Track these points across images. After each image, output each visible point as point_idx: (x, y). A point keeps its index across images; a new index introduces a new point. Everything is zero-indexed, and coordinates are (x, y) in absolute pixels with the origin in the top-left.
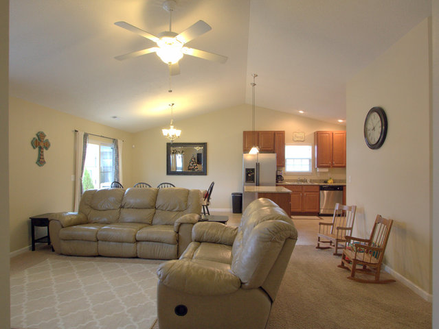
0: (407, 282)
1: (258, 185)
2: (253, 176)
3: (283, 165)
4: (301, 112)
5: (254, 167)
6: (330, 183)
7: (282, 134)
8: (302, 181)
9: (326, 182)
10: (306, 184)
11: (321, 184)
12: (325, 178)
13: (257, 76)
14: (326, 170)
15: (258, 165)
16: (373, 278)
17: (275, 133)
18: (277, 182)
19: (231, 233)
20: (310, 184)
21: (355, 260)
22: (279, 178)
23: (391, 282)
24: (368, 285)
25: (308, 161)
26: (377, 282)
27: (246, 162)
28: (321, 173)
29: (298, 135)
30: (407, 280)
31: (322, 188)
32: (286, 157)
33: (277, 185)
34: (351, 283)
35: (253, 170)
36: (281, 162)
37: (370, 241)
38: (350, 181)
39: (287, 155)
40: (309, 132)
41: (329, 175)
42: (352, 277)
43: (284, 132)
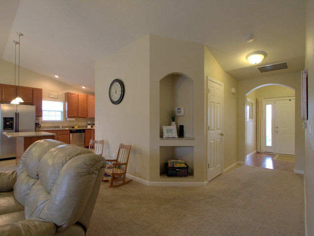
0: (137, 179)
1: (17, 131)
2: (12, 124)
3: (41, 116)
4: (57, 77)
5: (13, 116)
6: (76, 128)
7: (40, 91)
8: (55, 127)
9: (73, 127)
10: (59, 129)
11: (71, 129)
12: (72, 125)
13: (22, 35)
14: (74, 119)
15: (17, 115)
16: (121, 182)
17: (33, 90)
18: (36, 129)
19: (9, 178)
20: (62, 129)
21: (113, 174)
22: (37, 125)
23: (130, 181)
24: (120, 187)
25: (60, 113)
26: (124, 183)
27: (3, 112)
28: (69, 121)
29: (52, 93)
30: (138, 178)
31: (71, 132)
32: (43, 109)
33: (36, 131)
34: (111, 190)
35: (12, 119)
36: (39, 112)
37: (116, 160)
38: (98, 125)
39: (44, 108)
40: (62, 92)
41: (75, 123)
42: (112, 186)
43: (42, 89)
